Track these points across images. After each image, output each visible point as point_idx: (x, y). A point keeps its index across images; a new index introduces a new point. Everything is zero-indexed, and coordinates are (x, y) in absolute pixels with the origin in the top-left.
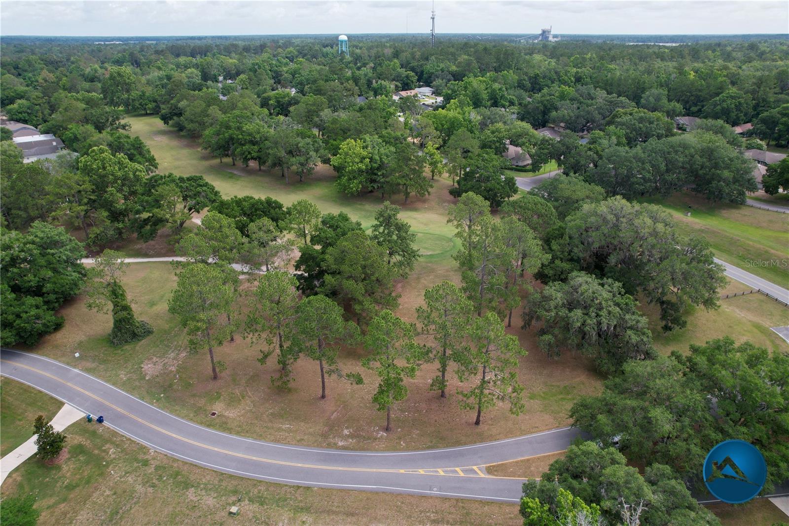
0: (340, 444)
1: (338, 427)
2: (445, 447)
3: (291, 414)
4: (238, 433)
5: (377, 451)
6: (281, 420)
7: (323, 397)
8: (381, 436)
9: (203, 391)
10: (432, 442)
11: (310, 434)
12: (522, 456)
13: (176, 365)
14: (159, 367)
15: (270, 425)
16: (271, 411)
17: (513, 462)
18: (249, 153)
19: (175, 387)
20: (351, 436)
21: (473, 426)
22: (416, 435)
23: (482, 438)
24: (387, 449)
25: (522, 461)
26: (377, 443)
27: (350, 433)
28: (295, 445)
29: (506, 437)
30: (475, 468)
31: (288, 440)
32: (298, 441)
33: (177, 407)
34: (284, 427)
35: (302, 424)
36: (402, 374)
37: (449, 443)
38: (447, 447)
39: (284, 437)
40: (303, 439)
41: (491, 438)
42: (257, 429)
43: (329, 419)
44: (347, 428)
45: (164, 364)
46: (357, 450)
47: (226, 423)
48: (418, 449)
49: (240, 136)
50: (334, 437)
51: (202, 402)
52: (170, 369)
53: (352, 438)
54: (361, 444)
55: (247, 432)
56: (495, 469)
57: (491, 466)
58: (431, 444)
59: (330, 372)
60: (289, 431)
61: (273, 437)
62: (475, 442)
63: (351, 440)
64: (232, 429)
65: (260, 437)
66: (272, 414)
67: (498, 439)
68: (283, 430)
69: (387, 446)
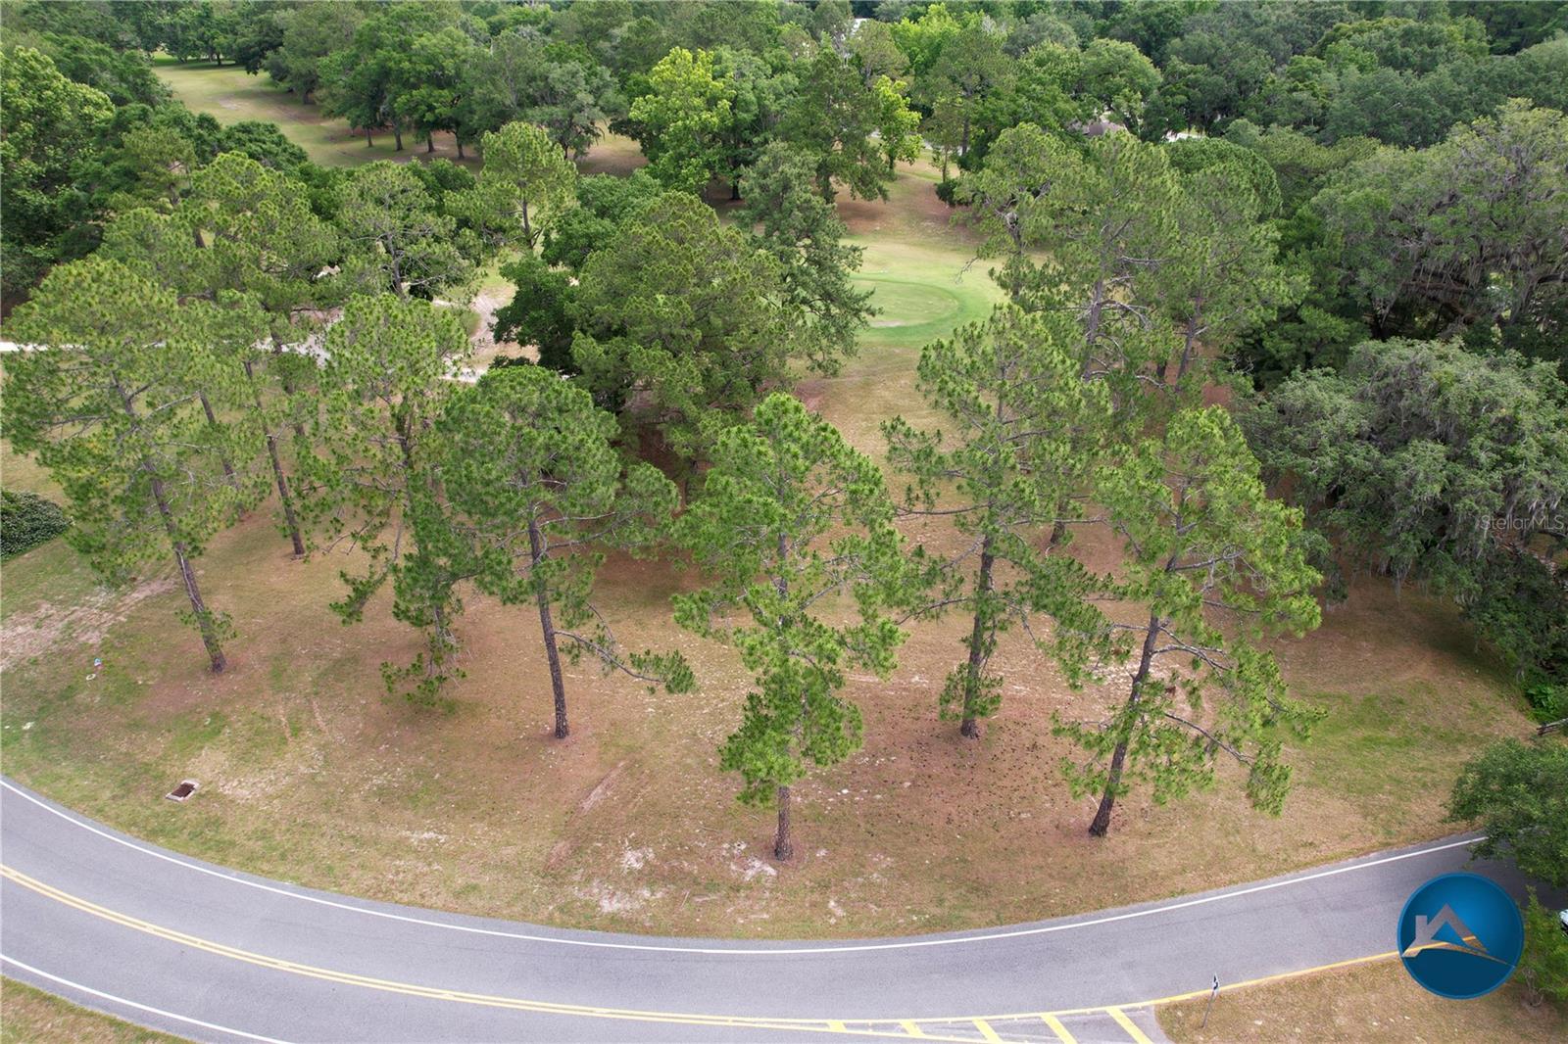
0: (609, 906)
1: (605, 841)
2: (991, 924)
3: (446, 791)
4: (249, 863)
5: (742, 936)
6: (408, 815)
7: (561, 732)
8: (757, 879)
9: (171, 709)
10: (941, 902)
11: (505, 867)
12: (1287, 962)
13: (104, 628)
14: (52, 633)
15: (367, 829)
16: (378, 781)
17: (1259, 989)
18: (431, 108)
19: (82, 697)
20: (650, 876)
21: (1086, 840)
22: (884, 873)
23: (1120, 887)
24: (776, 931)
25: (1292, 985)
26: (742, 903)
27: (647, 862)
28: (446, 909)
29: (1211, 884)
30: (1115, 1012)
31: (421, 888)
32: (457, 895)
33: (66, 768)
34: (415, 838)
35: (480, 828)
36: (844, 654)
37: (1005, 906)
38: (999, 921)
39: (410, 877)
40: (475, 888)
41: (1156, 886)
42: (322, 847)
43: (575, 810)
44: (636, 844)
45: (69, 626)
46: (667, 934)
47: (216, 823)
48: (892, 931)
49: (406, 65)
50: (589, 879)
51: (153, 748)
52: (83, 639)
53: (651, 884)
54: (684, 908)
55: (283, 857)
56: (1194, 1018)
57: (1176, 1007)
58: (937, 911)
59: (576, 649)
60: (430, 853)
61: (368, 880)
62: (1101, 905)
63: (646, 893)
64: (232, 844)
65: (325, 877)
66: (381, 791)
67: (1183, 892)
68: (411, 850)
69: (776, 920)
